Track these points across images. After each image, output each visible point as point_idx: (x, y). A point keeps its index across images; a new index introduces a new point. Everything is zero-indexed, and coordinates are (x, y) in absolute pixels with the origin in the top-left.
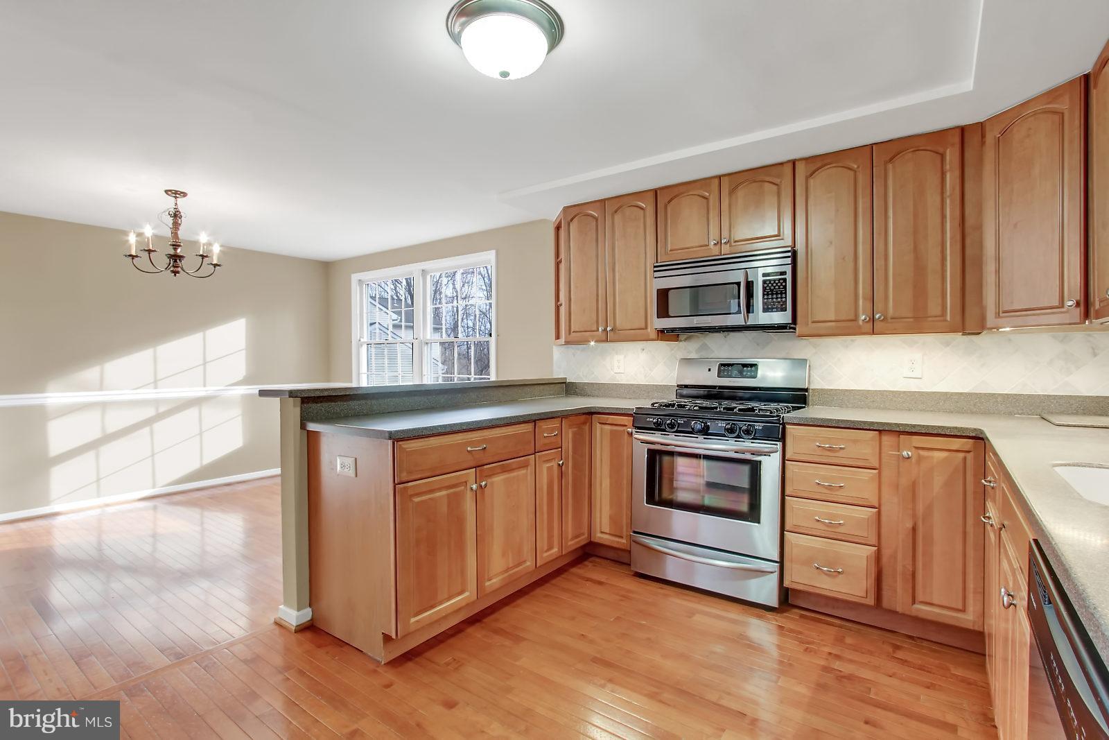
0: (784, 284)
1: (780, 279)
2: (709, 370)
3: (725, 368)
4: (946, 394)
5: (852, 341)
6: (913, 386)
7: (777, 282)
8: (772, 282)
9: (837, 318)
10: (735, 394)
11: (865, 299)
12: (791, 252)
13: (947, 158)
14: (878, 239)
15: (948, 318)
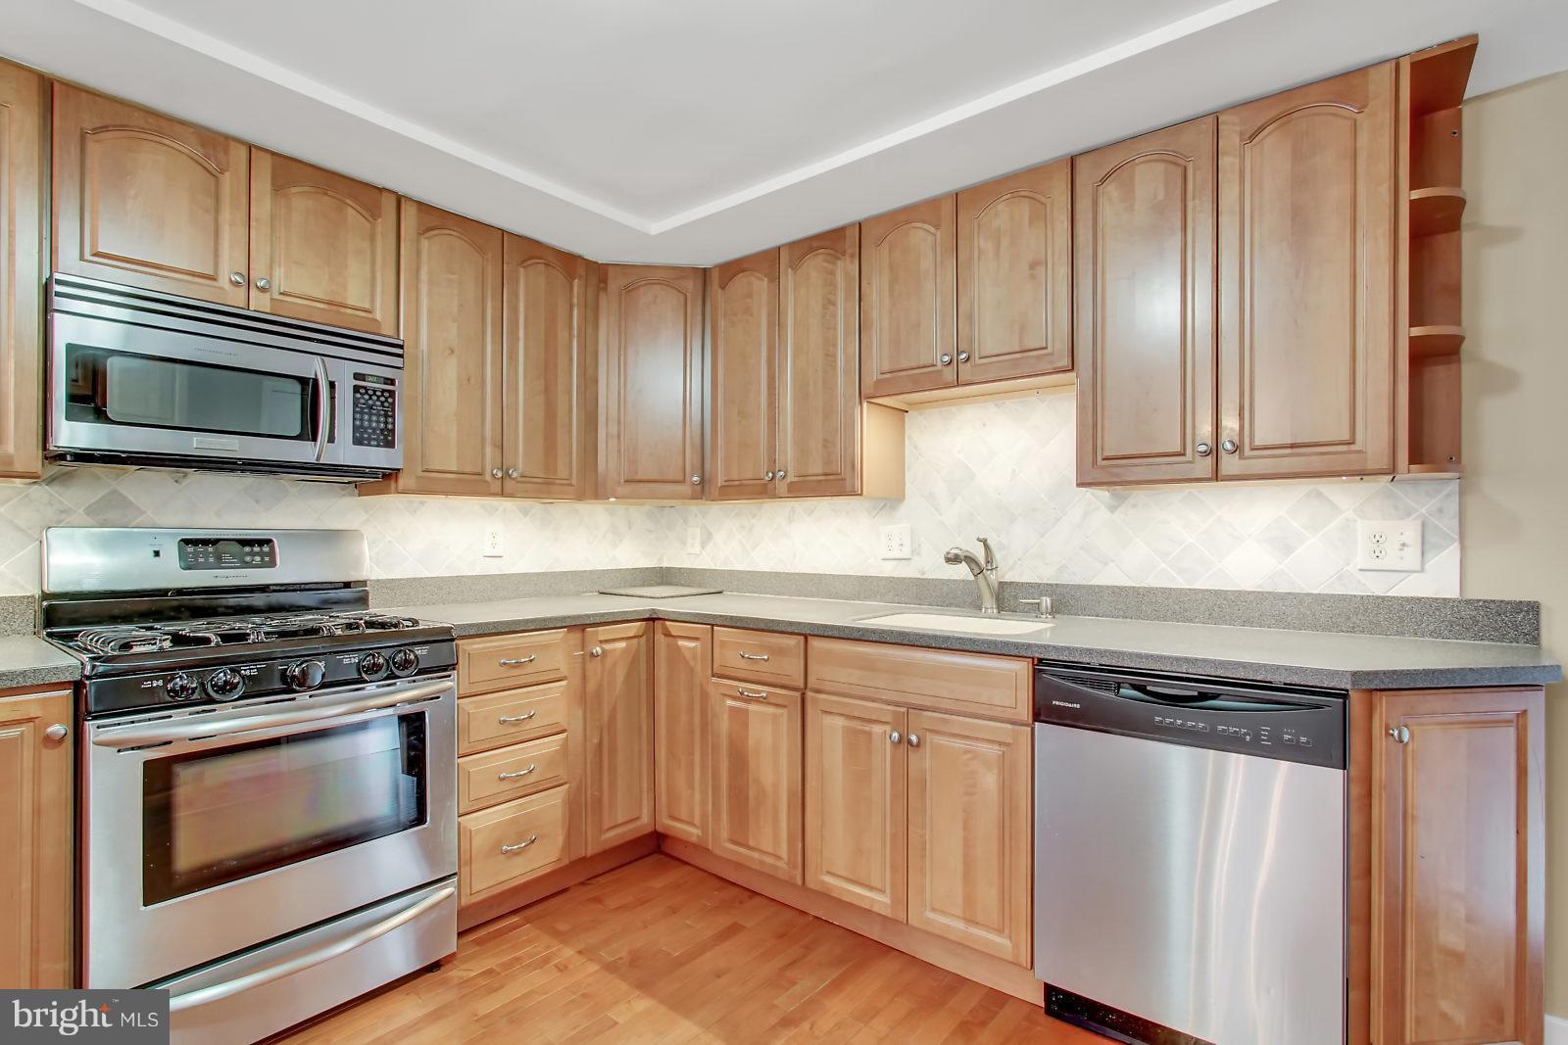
0: (390, 400)
1: (383, 391)
2: (157, 554)
3: (196, 547)
4: (526, 574)
5: (422, 503)
6: (493, 568)
7: (378, 393)
8: (371, 392)
9: (461, 470)
10: (215, 603)
11: (494, 445)
12: (401, 347)
13: (575, 290)
14: (509, 364)
15: (574, 482)
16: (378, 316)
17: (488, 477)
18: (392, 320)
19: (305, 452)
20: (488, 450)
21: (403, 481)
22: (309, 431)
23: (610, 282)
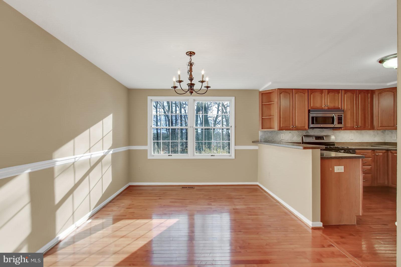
0: (342, 118)
7: (340, 117)
9: (351, 127)
11: (356, 122)
12: (343, 111)
13: (369, 95)
14: (358, 110)
15: (369, 127)
16: (339, 107)
17: (355, 127)
18: (341, 107)
19: (332, 126)
20: (355, 123)
21: (343, 129)
22: (333, 123)
23: (376, 92)
